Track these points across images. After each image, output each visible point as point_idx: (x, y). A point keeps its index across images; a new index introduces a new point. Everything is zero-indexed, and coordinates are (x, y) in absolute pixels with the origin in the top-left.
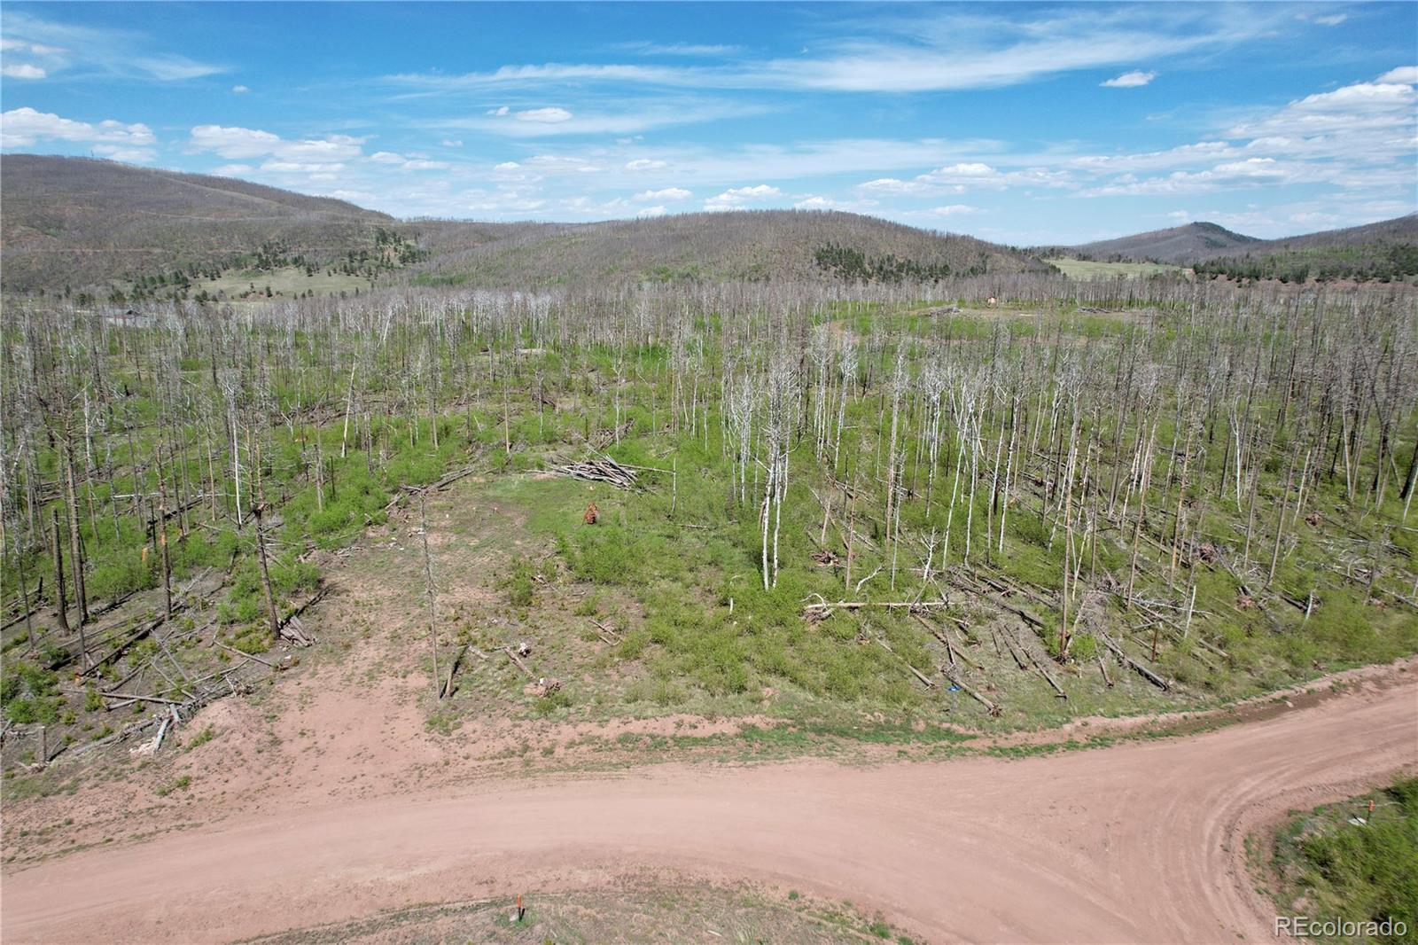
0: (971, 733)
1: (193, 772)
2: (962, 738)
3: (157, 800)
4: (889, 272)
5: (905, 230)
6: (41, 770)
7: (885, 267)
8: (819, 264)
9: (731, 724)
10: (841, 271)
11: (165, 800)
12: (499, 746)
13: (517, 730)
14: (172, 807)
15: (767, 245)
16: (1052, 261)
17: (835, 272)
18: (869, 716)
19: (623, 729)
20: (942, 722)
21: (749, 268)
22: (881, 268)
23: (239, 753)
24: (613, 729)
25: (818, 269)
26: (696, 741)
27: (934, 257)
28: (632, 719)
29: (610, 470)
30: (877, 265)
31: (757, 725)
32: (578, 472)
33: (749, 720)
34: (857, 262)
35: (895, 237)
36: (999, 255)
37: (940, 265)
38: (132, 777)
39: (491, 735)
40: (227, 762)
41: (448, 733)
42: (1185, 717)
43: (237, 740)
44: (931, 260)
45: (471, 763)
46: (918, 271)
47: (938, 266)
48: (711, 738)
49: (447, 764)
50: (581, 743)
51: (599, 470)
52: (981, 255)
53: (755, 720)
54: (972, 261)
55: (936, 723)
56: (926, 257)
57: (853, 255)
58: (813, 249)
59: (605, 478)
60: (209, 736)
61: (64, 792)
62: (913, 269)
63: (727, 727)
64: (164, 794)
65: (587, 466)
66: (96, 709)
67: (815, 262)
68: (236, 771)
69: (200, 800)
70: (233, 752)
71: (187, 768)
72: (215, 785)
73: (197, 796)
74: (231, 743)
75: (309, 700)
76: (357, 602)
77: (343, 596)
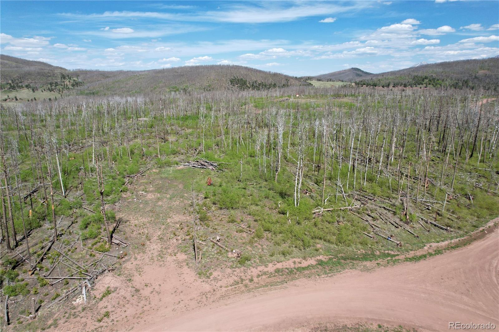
0: (396, 253)
1: (110, 309)
2: (395, 256)
3: (98, 324)
4: (256, 86)
5: (260, 72)
6: (35, 318)
7: (254, 84)
8: (231, 84)
9: (313, 260)
10: (239, 86)
11: (101, 324)
12: (231, 281)
13: (235, 273)
14: (106, 326)
15: (212, 78)
16: (309, 81)
17: (237, 87)
18: (359, 252)
19: (275, 267)
20: (384, 251)
21: (206, 86)
22: (253, 85)
23: (125, 298)
24: (271, 268)
25: (231, 86)
26: (304, 269)
27: (271, 81)
28: (276, 263)
29: (206, 164)
30: (251, 84)
31: (322, 259)
32: (192, 165)
33: (318, 258)
34: (244, 83)
35: (257, 74)
36: (292, 80)
37: (273, 83)
38: (81, 315)
39: (226, 276)
40: (121, 303)
41: (208, 277)
42: (459, 240)
43: (122, 292)
44: (270, 82)
45: (224, 289)
46: (266, 86)
47: (272, 84)
48: (308, 266)
49: (214, 291)
50: (262, 275)
51: (201, 164)
52: (287, 80)
53: (321, 257)
54: (284, 82)
55: (383, 251)
56: (268, 81)
57: (243, 81)
58: (229, 79)
59: (205, 167)
60: (108, 292)
61: (52, 327)
62: (264, 85)
63: (312, 262)
64: (100, 321)
65: (196, 163)
66: (45, 285)
67: (230, 83)
68: (127, 306)
69: (117, 321)
70: (122, 298)
71: (105, 308)
72: (121, 313)
73: (115, 320)
74: (120, 294)
75: (141, 270)
76: (136, 225)
77: (128, 223)
